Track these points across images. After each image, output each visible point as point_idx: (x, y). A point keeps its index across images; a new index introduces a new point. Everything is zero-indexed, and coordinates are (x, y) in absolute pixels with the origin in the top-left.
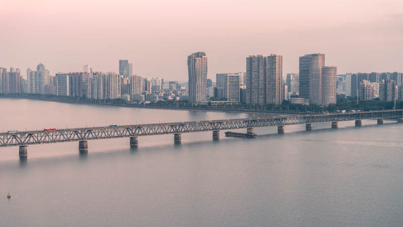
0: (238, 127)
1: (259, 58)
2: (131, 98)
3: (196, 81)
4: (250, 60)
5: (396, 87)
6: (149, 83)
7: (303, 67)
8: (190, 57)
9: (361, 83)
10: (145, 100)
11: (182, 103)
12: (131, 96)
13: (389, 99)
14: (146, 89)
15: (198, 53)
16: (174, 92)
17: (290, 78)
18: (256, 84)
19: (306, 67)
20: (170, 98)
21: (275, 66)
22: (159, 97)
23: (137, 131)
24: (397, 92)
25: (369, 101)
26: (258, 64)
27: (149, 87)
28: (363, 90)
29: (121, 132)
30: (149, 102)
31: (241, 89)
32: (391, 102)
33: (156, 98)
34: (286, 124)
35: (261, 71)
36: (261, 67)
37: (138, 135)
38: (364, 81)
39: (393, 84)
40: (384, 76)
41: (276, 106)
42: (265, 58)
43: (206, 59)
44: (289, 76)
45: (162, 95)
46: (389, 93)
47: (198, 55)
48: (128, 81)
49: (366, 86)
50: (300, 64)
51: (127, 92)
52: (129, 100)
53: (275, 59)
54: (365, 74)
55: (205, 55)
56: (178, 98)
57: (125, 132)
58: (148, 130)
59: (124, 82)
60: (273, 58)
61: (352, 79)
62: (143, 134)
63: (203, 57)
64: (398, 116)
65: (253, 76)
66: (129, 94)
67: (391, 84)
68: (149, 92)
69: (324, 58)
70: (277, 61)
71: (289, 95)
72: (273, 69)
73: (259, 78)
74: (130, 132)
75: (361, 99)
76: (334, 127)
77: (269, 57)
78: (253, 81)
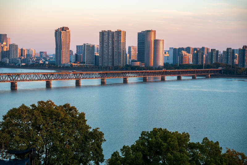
0: (94, 77)
1: (109, 32)
2: (9, 62)
3: (61, 49)
4: (102, 34)
5: (204, 56)
6: (24, 51)
7: (141, 40)
8: (56, 31)
9: (180, 53)
10: (21, 63)
11: (51, 65)
12: (10, 59)
13: (200, 63)
14: (22, 55)
15: (63, 27)
16: (44, 58)
17: (131, 49)
18: (107, 51)
19: (142, 40)
20: (41, 62)
21: (121, 38)
22: (32, 61)
23: (17, 78)
24: (204, 59)
25: (186, 64)
26: (108, 36)
27: (24, 54)
28: (182, 57)
29: (4, 78)
30: (25, 64)
31: (95, 55)
32: (200, 65)
33: (30, 61)
34: (129, 77)
35: (110, 42)
36: (110, 39)
37: (17, 80)
38: (183, 51)
39: (202, 54)
40: (195, 49)
41: (121, 68)
42: (113, 32)
43: (69, 32)
44: (130, 48)
45: (35, 60)
46: (200, 60)
47: (63, 29)
48: (7, 49)
49: (183, 55)
50: (138, 38)
51: (7, 57)
52: (8, 62)
53: (121, 34)
54: (182, 48)
55: (68, 29)
56: (47, 63)
57: (6, 78)
58: (26, 77)
59: (4, 49)
60: (119, 32)
61: (174, 51)
62: (21, 80)
63: (67, 30)
64: (206, 74)
65: (105, 45)
66: (8, 58)
67: (201, 53)
68: (24, 57)
69: (155, 34)
70: (122, 34)
71: (130, 61)
72: (119, 41)
73: (109, 47)
74: (11, 78)
75: (180, 63)
76: (163, 80)
77: (116, 32)
78: (104, 49)
